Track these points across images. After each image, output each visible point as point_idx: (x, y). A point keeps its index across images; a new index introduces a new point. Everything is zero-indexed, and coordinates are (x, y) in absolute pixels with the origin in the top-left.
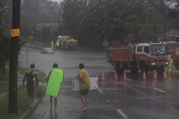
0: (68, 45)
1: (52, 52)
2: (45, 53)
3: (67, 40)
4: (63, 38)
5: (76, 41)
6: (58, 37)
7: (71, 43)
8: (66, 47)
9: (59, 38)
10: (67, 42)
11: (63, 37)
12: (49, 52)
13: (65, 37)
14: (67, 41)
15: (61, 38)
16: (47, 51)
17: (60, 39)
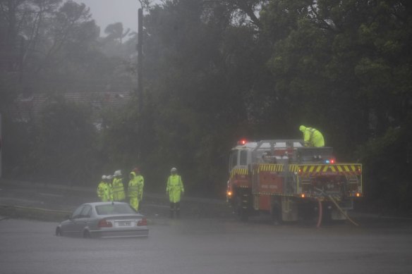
0: (296, 199)
1: (133, 225)
2: (86, 235)
3: (290, 161)
4: (269, 153)
5: (351, 169)
6: (239, 148)
7: (321, 181)
8: (286, 210)
9: (244, 153)
10: (291, 177)
11: (266, 145)
12: (116, 225)
13: (281, 145)
14: (296, 169)
15: (255, 153)
16: (102, 223)
17: (249, 160)
